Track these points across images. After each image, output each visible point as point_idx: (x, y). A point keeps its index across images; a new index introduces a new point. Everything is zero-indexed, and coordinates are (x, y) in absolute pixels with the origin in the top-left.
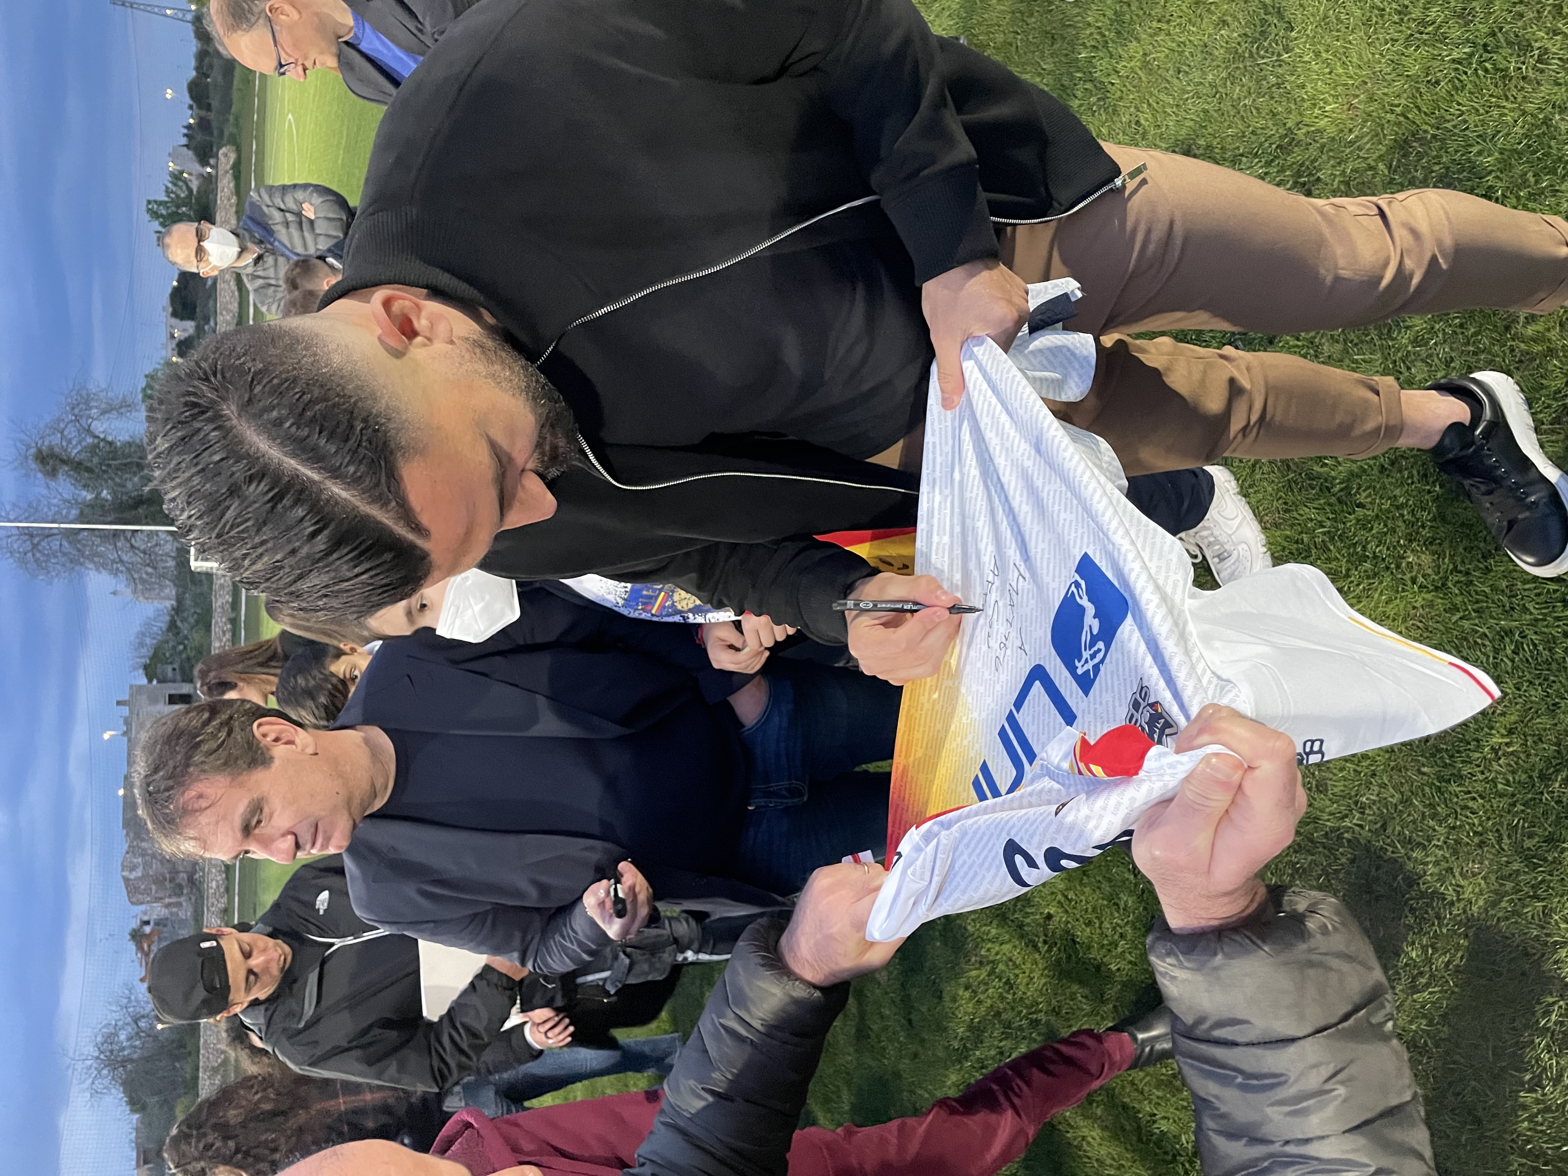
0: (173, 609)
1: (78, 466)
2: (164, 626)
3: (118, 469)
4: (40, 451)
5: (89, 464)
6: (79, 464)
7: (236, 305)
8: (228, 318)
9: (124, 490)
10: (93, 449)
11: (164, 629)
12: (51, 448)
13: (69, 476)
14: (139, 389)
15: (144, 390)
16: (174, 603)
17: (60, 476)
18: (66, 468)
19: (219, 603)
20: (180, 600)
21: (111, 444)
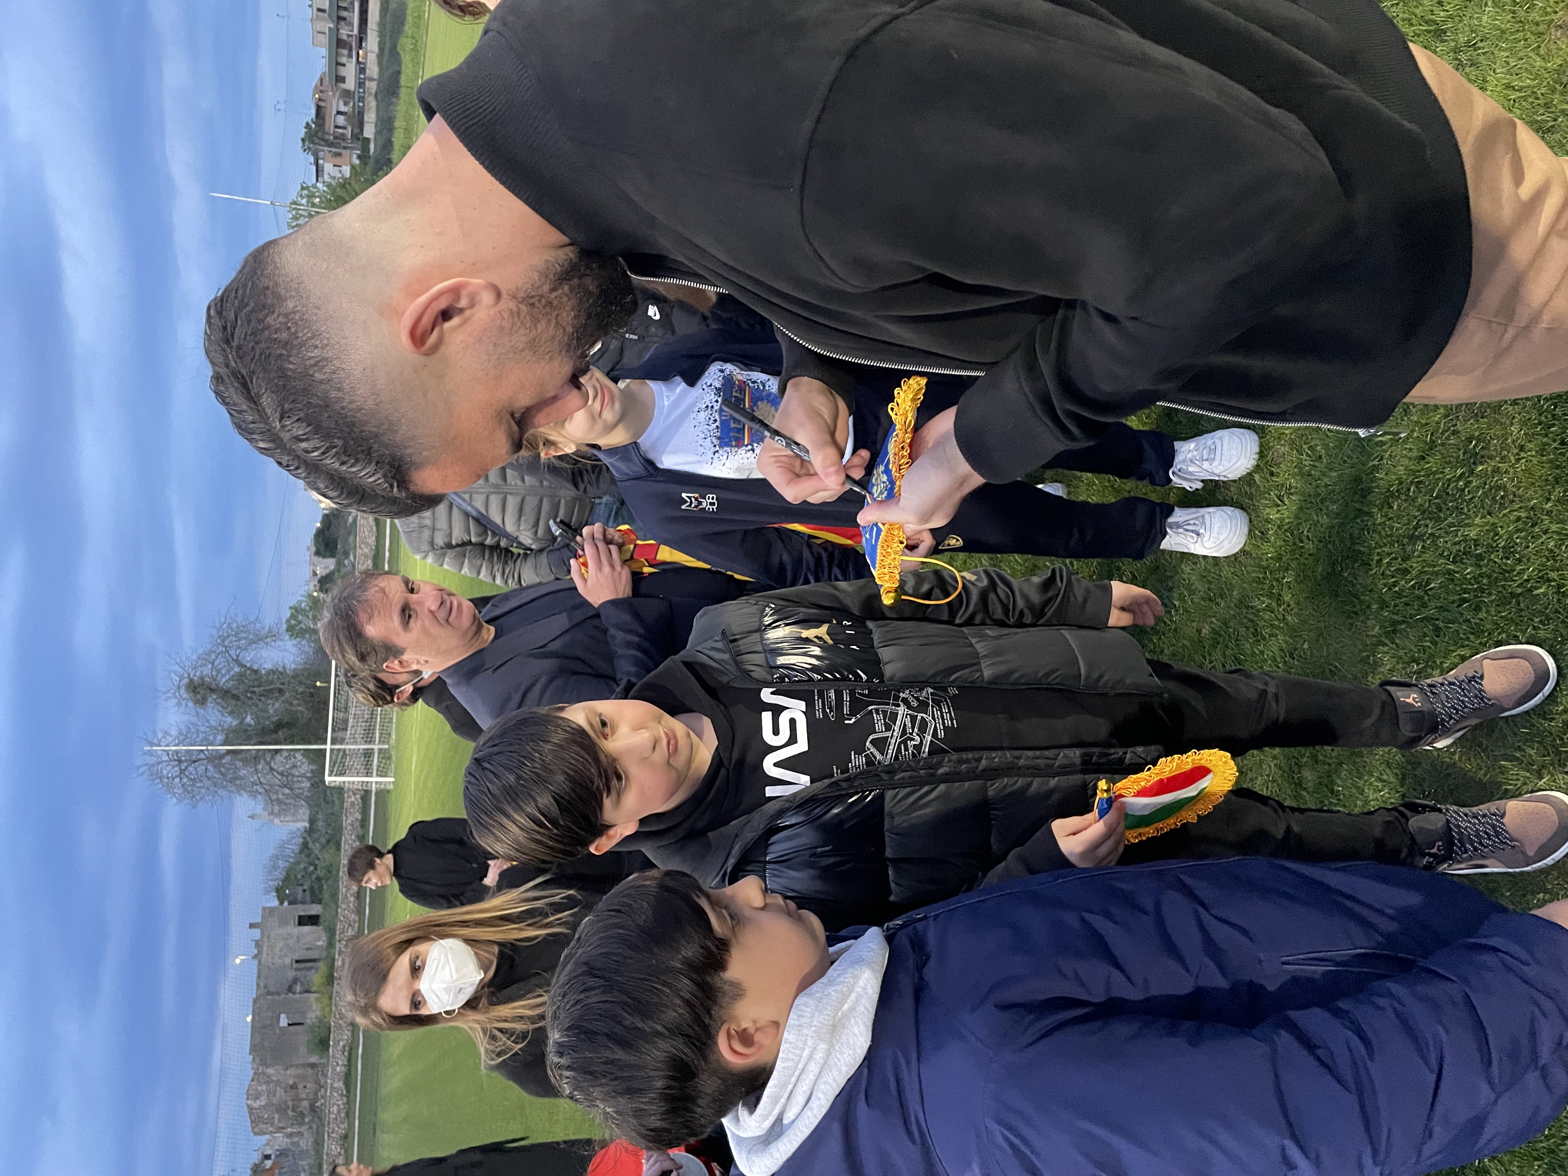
0: (305, 831)
1: (226, 694)
2: (297, 849)
3: (262, 695)
4: (191, 681)
5: (235, 692)
6: (226, 692)
7: (374, 538)
8: (366, 550)
9: (264, 715)
10: (240, 677)
11: (297, 851)
12: (202, 678)
13: (218, 703)
14: (284, 620)
15: (288, 621)
16: (307, 825)
17: (209, 704)
18: (215, 697)
19: (349, 821)
20: (312, 821)
21: (256, 672)
